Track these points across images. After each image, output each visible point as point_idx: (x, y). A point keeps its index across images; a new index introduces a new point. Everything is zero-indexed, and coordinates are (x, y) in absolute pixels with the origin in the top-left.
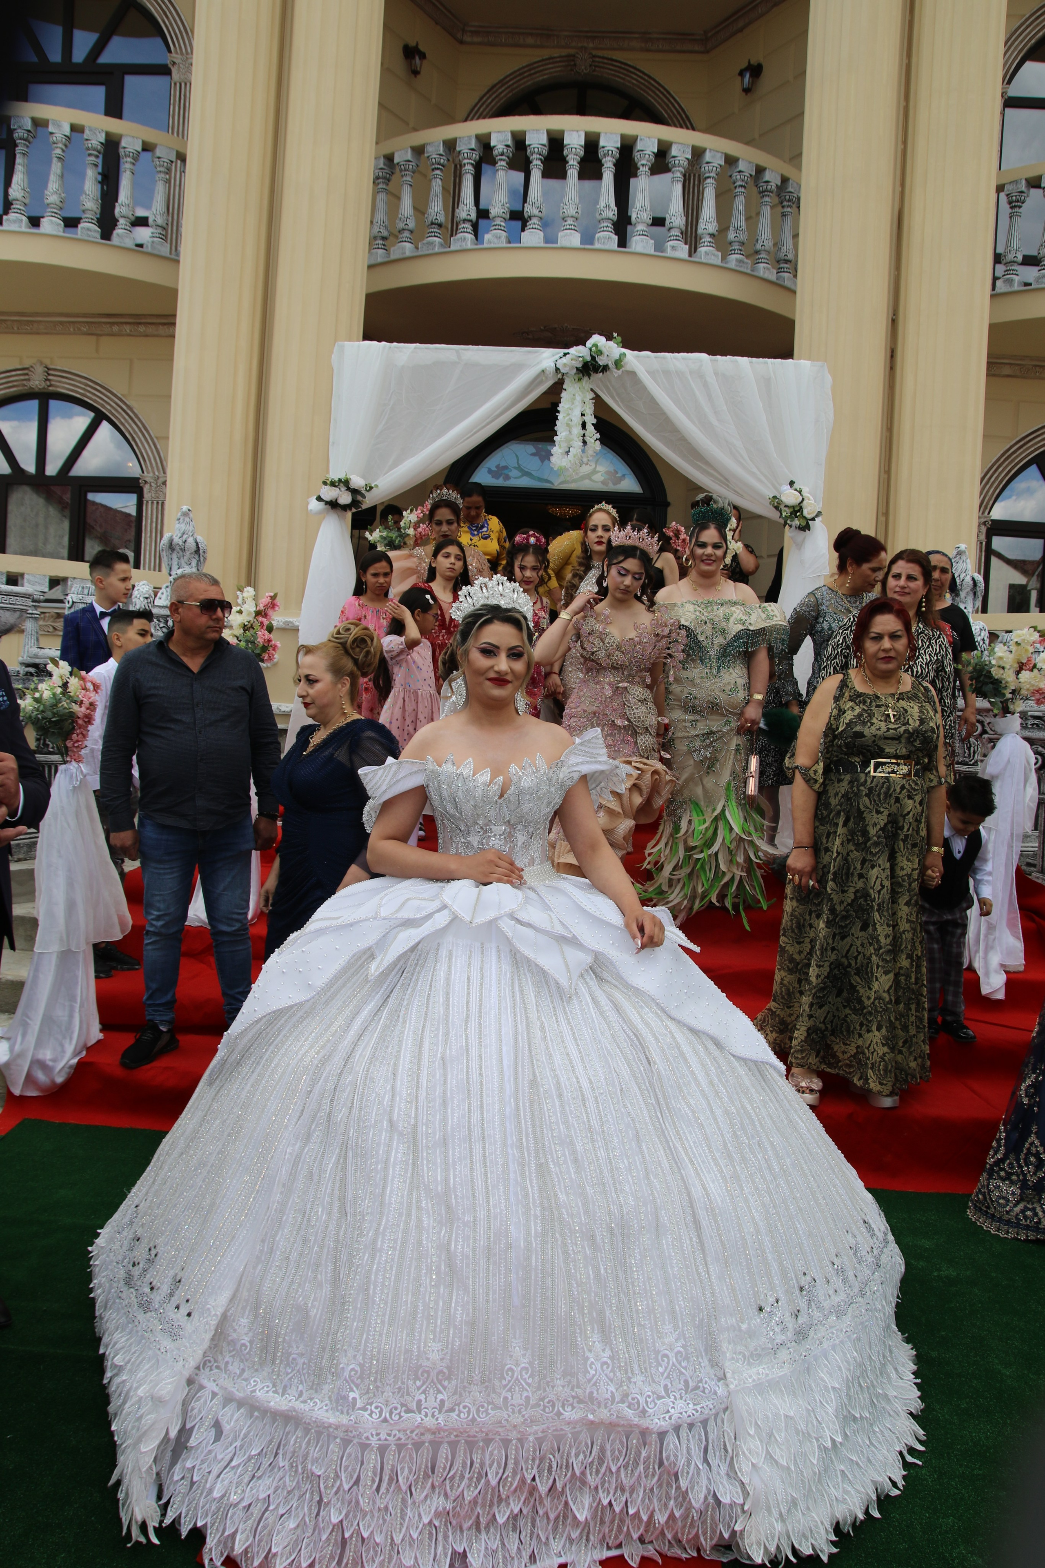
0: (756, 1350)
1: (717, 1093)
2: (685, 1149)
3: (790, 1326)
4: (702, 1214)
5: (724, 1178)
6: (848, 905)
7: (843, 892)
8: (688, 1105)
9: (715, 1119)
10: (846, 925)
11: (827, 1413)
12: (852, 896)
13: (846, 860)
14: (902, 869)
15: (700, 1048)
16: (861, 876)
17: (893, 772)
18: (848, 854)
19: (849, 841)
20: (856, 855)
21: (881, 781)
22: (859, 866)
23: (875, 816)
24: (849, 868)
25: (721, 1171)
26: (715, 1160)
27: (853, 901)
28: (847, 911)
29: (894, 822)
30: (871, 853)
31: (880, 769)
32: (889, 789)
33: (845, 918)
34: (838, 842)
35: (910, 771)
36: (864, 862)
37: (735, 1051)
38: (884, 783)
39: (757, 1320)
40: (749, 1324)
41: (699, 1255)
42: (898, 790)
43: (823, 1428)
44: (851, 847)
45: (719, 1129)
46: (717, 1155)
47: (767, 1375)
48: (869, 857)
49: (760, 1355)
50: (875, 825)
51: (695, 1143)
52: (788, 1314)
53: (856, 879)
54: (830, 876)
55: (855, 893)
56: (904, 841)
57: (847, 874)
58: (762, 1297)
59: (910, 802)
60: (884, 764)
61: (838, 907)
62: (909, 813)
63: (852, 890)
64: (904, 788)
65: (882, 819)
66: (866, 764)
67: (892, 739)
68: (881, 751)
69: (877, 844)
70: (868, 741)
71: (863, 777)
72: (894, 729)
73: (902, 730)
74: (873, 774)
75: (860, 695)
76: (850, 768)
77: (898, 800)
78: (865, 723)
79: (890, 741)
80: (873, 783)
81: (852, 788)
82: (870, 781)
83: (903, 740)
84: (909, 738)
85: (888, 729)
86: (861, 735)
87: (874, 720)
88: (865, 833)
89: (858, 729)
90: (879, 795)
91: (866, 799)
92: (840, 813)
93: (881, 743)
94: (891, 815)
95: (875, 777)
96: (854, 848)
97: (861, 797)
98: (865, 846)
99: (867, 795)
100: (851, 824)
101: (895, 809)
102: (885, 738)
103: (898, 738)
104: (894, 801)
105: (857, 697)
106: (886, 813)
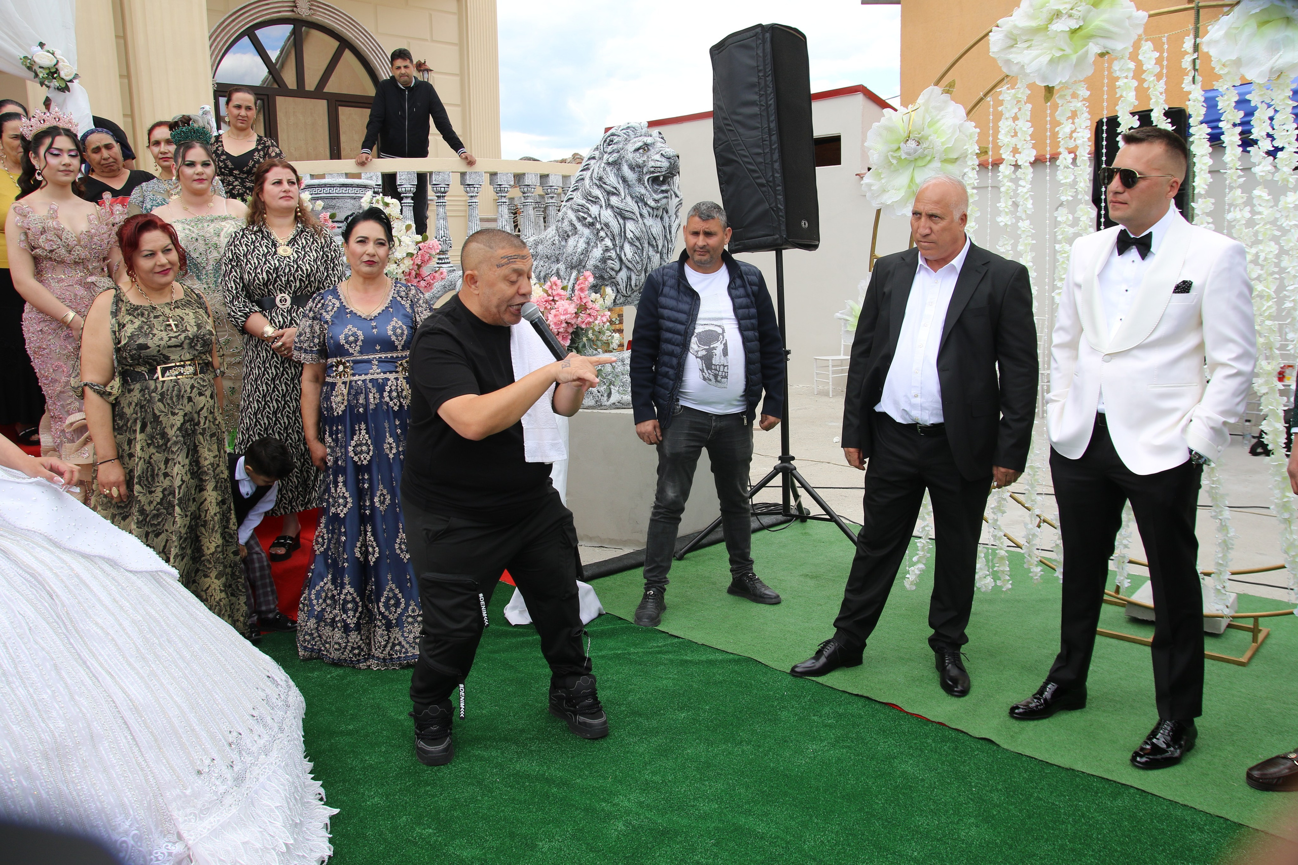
0: (204, 805)
1: (121, 608)
2: (101, 665)
3: (229, 776)
4: (128, 715)
5: (142, 677)
6: (158, 504)
7: (151, 492)
8: (97, 624)
9: (124, 630)
10: (159, 524)
11: (277, 827)
12: (161, 495)
13: (149, 463)
14: (206, 459)
15: (98, 572)
16: (166, 475)
17: (180, 374)
18: (150, 458)
19: (149, 445)
20: (158, 457)
21: (171, 385)
22: (163, 467)
23: (172, 417)
24: (153, 470)
25: (138, 673)
26: (130, 664)
27: (162, 499)
28: (158, 510)
29: (190, 420)
30: (172, 452)
31: (167, 374)
32: (180, 391)
33: (156, 516)
34: (138, 447)
35: (196, 370)
36: (167, 461)
37: (130, 567)
38: (174, 387)
39: (199, 782)
40: (192, 788)
41: (136, 749)
42: (189, 390)
43: (276, 840)
44: (152, 450)
45: (129, 637)
46: (132, 660)
47: (219, 821)
48: (171, 456)
49: (208, 809)
50: (172, 426)
51: (108, 655)
52: (224, 768)
53: (162, 478)
54: (136, 480)
55: (163, 492)
56: (202, 434)
57: (153, 476)
58: (199, 762)
59: (203, 398)
60: (171, 368)
61: (147, 508)
62: (202, 408)
63: (160, 489)
64: (192, 387)
65: (178, 420)
66: (153, 371)
67: (176, 346)
68: (167, 359)
69: (176, 443)
70: (153, 350)
71: (152, 384)
72: (176, 337)
73: (183, 335)
74: (161, 379)
75: (136, 308)
76: (138, 377)
77: (190, 399)
78: (146, 335)
79: (174, 349)
80: (162, 387)
81: (143, 396)
82: (159, 386)
83: (186, 346)
84: (190, 344)
85: (170, 338)
86: (146, 347)
87: (155, 331)
88: (164, 435)
89: (141, 341)
90: (171, 398)
91: (160, 404)
92: (136, 420)
93: (165, 352)
94: (185, 415)
95: (164, 382)
96: (154, 451)
97: (154, 403)
98: (164, 448)
99: (159, 400)
100: (149, 429)
101: (188, 408)
102: (169, 347)
103: (181, 345)
104: (186, 401)
105: (134, 311)
106: (181, 413)
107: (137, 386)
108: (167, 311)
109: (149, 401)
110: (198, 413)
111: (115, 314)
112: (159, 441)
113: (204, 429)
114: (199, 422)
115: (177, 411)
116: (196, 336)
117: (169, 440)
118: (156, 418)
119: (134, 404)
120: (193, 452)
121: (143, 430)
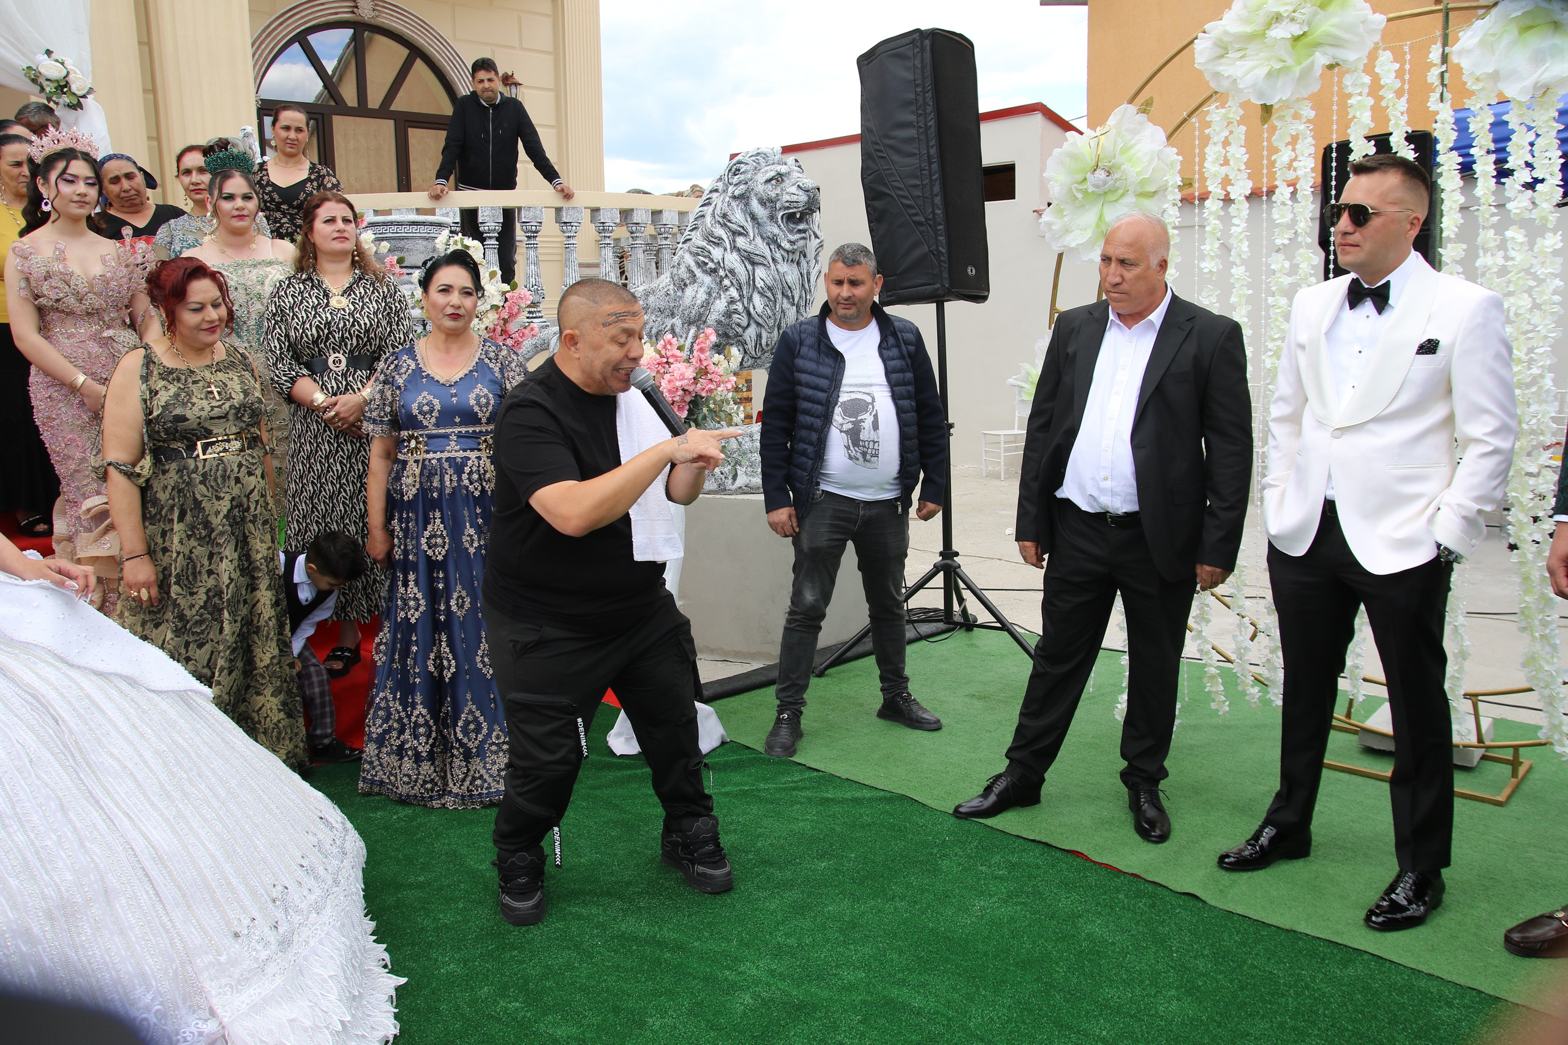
0: (242, 975)
2: (117, 804)
5: (167, 820)
6: (201, 607)
7: (192, 594)
8: (111, 755)
9: (145, 762)
10: (202, 632)
12: (204, 597)
13: (190, 558)
14: (258, 552)
15: (115, 693)
16: (210, 573)
17: (225, 450)
18: (191, 552)
19: (189, 537)
20: (201, 551)
21: (215, 463)
22: (206, 563)
24: (194, 567)
25: (162, 815)
26: (153, 805)
27: (206, 602)
28: (201, 615)
29: (238, 504)
30: (218, 544)
31: (210, 450)
32: (225, 471)
33: (199, 622)
34: (176, 540)
35: (243, 446)
36: (211, 556)
38: (217, 466)
40: (228, 954)
42: (236, 470)
43: (330, 1016)
44: (193, 543)
45: (152, 771)
46: (155, 799)
47: (260, 993)
48: (216, 550)
49: (247, 979)
50: (217, 513)
51: (126, 793)
53: (205, 576)
54: (173, 580)
55: (207, 593)
56: (253, 522)
57: (194, 574)
59: (252, 478)
60: (213, 443)
61: (188, 613)
62: (252, 491)
63: (203, 590)
64: (240, 465)
65: (224, 506)
66: (192, 447)
67: (219, 418)
68: (209, 433)
69: (222, 533)
70: (192, 423)
71: (191, 463)
72: (219, 407)
73: (227, 406)
74: (202, 457)
75: (171, 372)
76: (174, 455)
77: (238, 480)
78: (184, 404)
79: (217, 421)
80: (204, 467)
81: (181, 477)
82: (200, 466)
83: (231, 417)
84: (236, 414)
85: (213, 408)
86: (183, 419)
87: (194, 400)
88: (207, 524)
89: (178, 411)
90: (216, 480)
91: (202, 487)
92: (172, 508)
93: (207, 425)
94: (233, 499)
95: (205, 460)
96: (195, 544)
97: (195, 486)
98: (208, 539)
99: (201, 482)
100: (188, 518)
101: (236, 491)
102: (212, 418)
103: (225, 417)
104: (233, 483)
105: (168, 374)
106: (228, 497)
107: (174, 466)
108: (207, 374)
109: (188, 484)
110: (248, 497)
111: (145, 378)
112: (202, 531)
113: (255, 516)
114: (249, 508)
115: (222, 495)
116: (243, 405)
117: (213, 530)
118: (197, 504)
119: (170, 488)
120: (243, 544)
121: (181, 519)
